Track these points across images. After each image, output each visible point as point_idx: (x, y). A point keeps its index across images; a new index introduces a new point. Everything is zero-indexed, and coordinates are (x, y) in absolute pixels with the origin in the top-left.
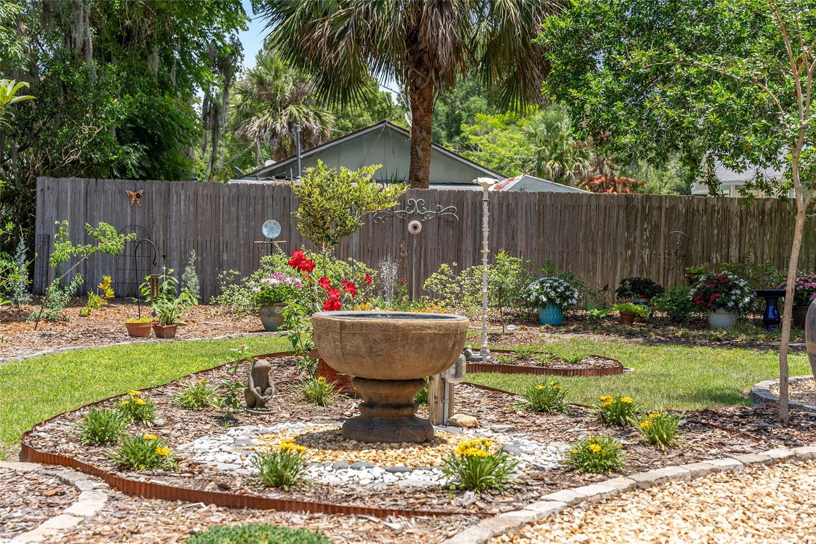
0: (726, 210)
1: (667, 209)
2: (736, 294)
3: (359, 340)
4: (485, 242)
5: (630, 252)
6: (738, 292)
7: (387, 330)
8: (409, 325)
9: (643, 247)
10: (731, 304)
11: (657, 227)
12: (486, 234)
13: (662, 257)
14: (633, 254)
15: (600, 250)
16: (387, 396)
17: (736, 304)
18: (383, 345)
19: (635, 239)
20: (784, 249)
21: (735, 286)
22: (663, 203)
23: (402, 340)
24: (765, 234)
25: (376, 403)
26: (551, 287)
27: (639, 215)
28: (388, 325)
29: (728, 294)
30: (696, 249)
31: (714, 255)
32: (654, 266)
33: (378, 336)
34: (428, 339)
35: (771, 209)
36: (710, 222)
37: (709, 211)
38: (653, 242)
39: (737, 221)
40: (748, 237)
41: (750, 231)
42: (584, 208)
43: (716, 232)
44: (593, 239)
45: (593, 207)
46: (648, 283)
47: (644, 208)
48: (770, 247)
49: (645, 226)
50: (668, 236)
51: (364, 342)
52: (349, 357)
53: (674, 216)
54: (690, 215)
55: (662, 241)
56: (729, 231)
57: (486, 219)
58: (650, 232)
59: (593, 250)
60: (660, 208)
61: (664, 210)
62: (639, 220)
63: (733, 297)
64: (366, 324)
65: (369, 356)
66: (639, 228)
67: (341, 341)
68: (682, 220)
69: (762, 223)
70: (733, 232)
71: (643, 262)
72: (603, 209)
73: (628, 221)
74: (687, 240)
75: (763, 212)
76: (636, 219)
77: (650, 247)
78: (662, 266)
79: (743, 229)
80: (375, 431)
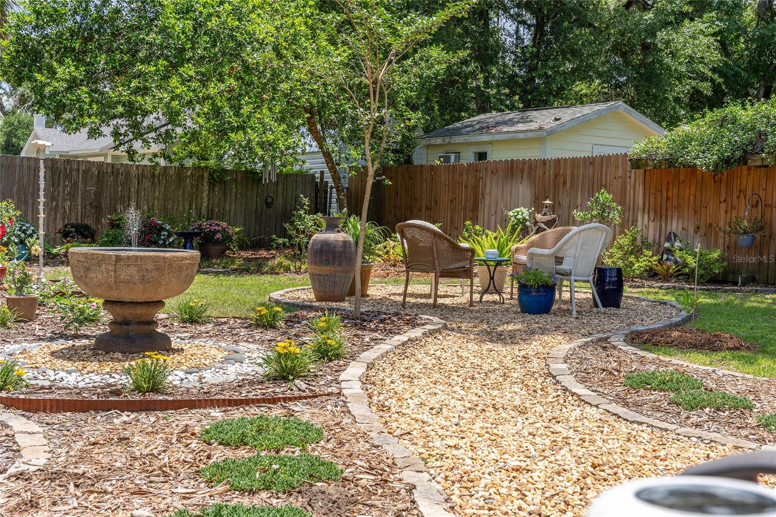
0: (128, 173)
1: (83, 171)
2: (164, 235)
3: (133, 270)
4: (42, 193)
5: (54, 203)
6: (166, 233)
7: (158, 261)
8: (174, 257)
9: (65, 200)
10: (161, 242)
11: (75, 185)
12: (42, 186)
13: (80, 207)
14: (57, 205)
15: (30, 201)
16: (141, 315)
17: (165, 242)
18: (154, 274)
19: (59, 193)
20: (168, 203)
21: (163, 229)
22: (80, 167)
23: (168, 269)
24: (155, 192)
25: (131, 321)
26: (20, 230)
27: (62, 175)
28: (159, 257)
29: (159, 235)
30: (106, 202)
31: (119, 206)
32: (73, 214)
33: (150, 266)
34: (185, 267)
35: (159, 173)
36: (116, 182)
37: (115, 173)
38: (73, 196)
39: (135, 181)
40: (143, 193)
41: (145, 189)
42: (18, 168)
43: (120, 189)
44: (25, 193)
45: (25, 167)
46: (87, 227)
47: (66, 169)
48: (158, 202)
49: (67, 183)
50: (84, 192)
51: (138, 271)
52: (121, 284)
53: (89, 176)
54: (101, 176)
55: (80, 195)
56: (130, 189)
57: (42, 174)
58: (70, 188)
59: (25, 201)
60: (78, 169)
61: (81, 171)
62: (61, 179)
63: (162, 237)
64: (141, 257)
65: (141, 283)
66: (62, 184)
67: (115, 272)
68: (95, 179)
69: (153, 183)
70: (133, 190)
71: (65, 211)
72: (33, 169)
73: (53, 179)
74: (99, 195)
75: (154, 175)
76: (59, 178)
77: (70, 199)
78: (80, 214)
79: (140, 187)
80: (137, 343)
